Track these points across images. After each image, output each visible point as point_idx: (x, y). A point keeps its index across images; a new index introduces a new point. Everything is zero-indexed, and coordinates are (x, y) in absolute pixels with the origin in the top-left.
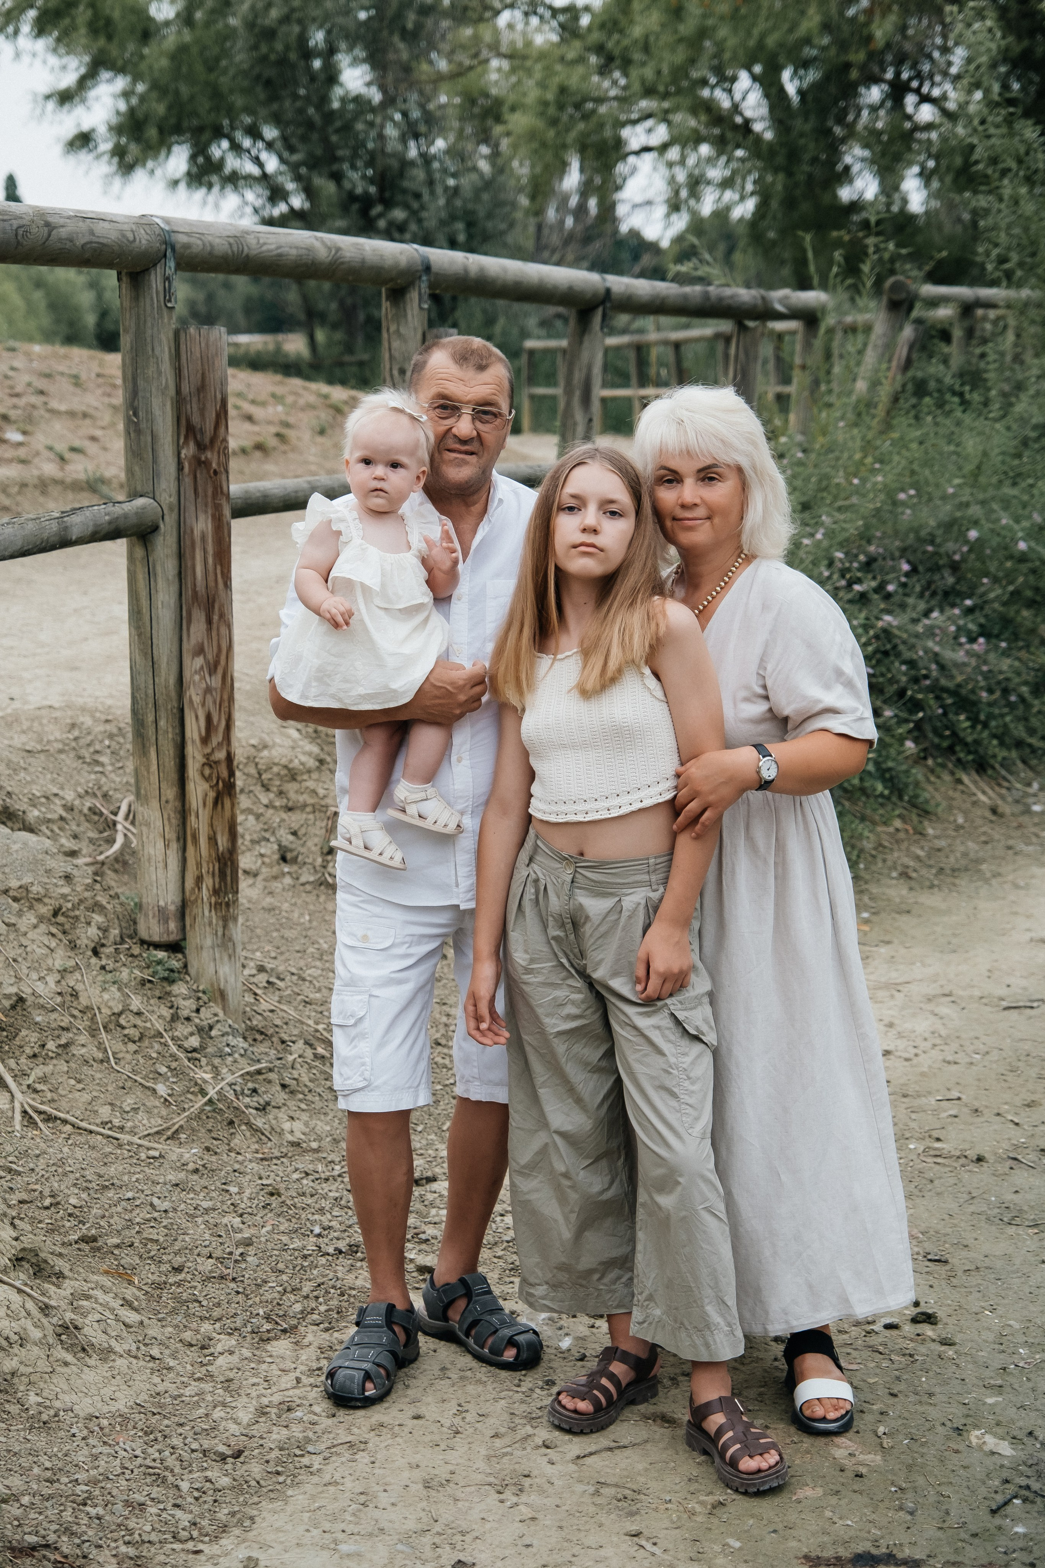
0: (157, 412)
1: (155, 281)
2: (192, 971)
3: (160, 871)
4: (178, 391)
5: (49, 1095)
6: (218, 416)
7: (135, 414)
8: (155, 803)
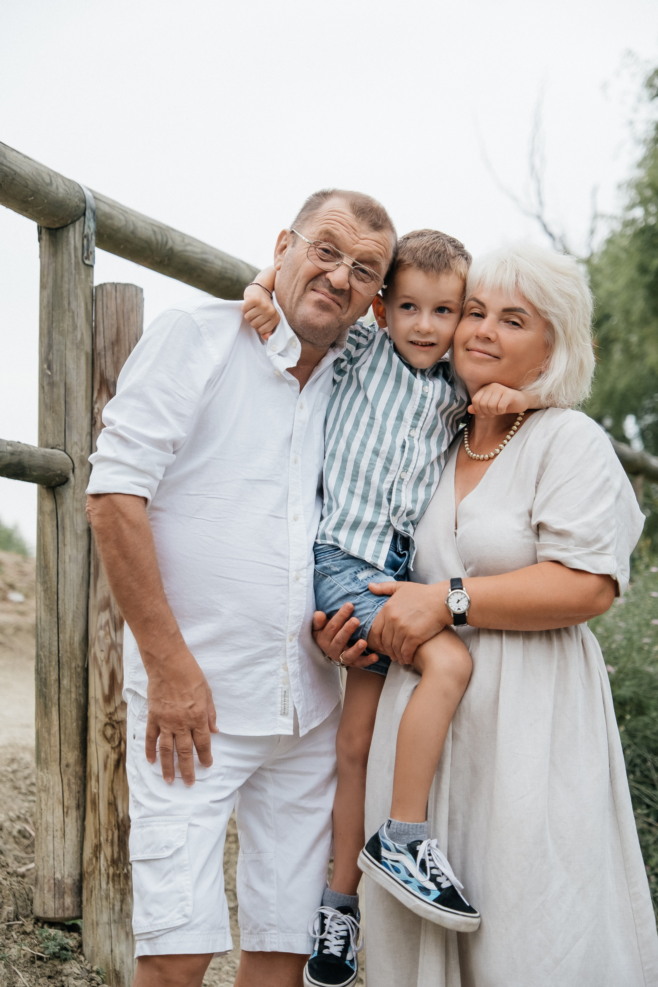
0: (71, 365)
1: (74, 237)
2: (87, 950)
3: (58, 840)
7: (49, 368)
8: (55, 768)
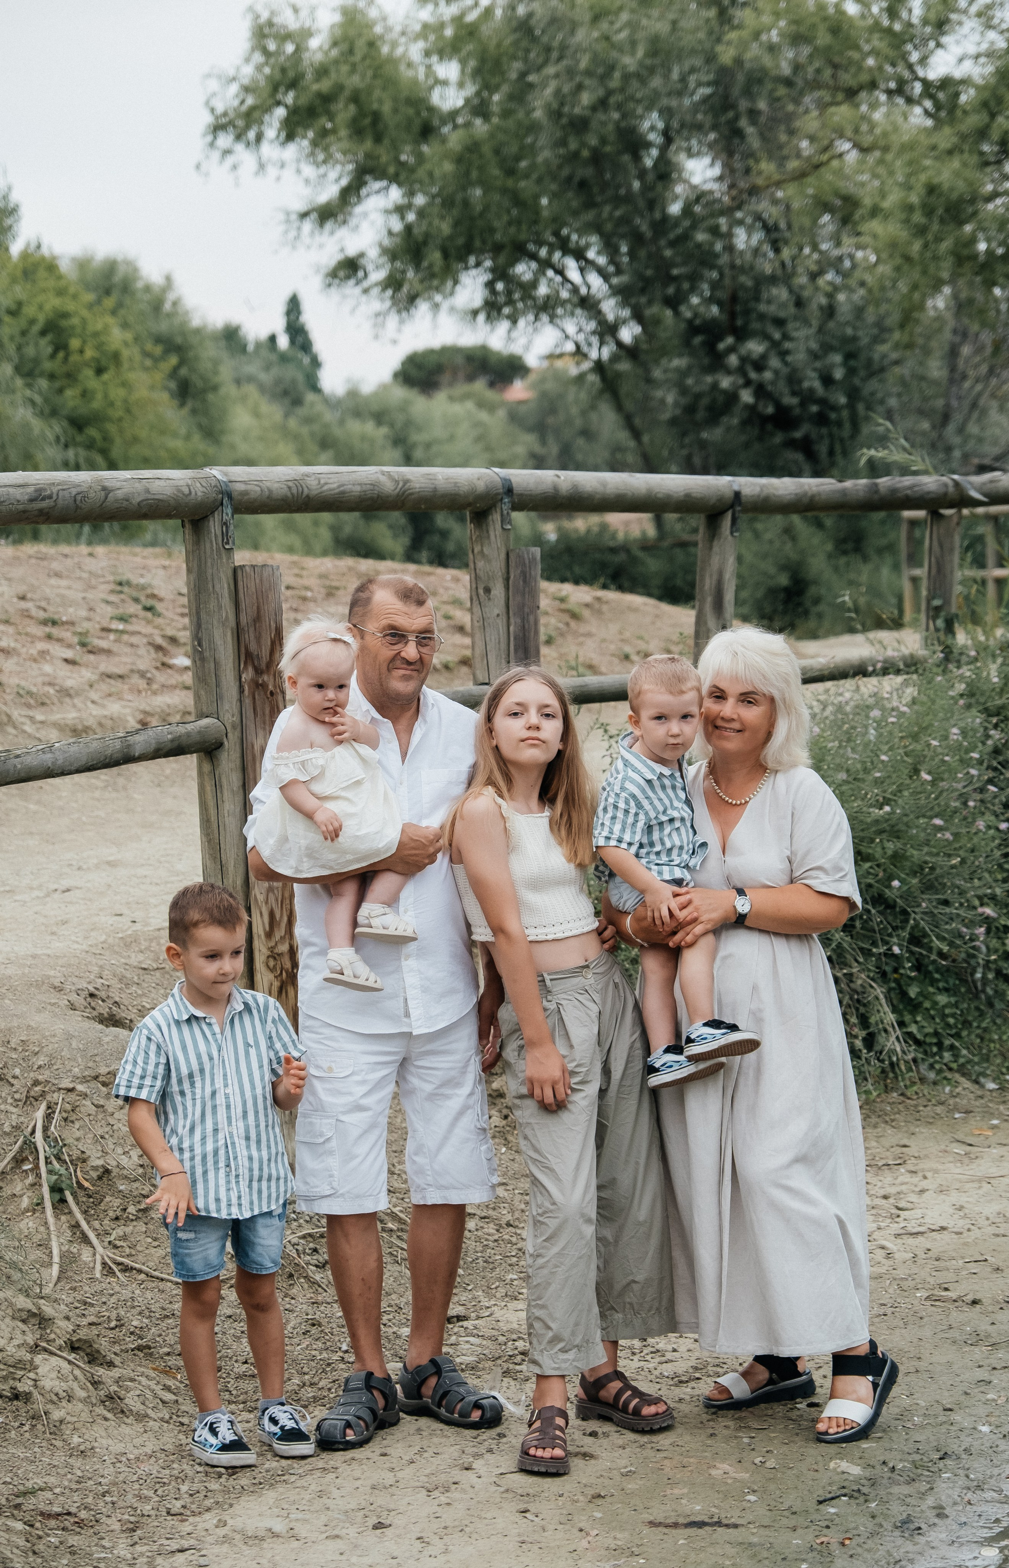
0: (218, 641)
1: (214, 526)
4: (238, 624)
5: (128, 1251)
6: (273, 643)
7: (200, 645)
